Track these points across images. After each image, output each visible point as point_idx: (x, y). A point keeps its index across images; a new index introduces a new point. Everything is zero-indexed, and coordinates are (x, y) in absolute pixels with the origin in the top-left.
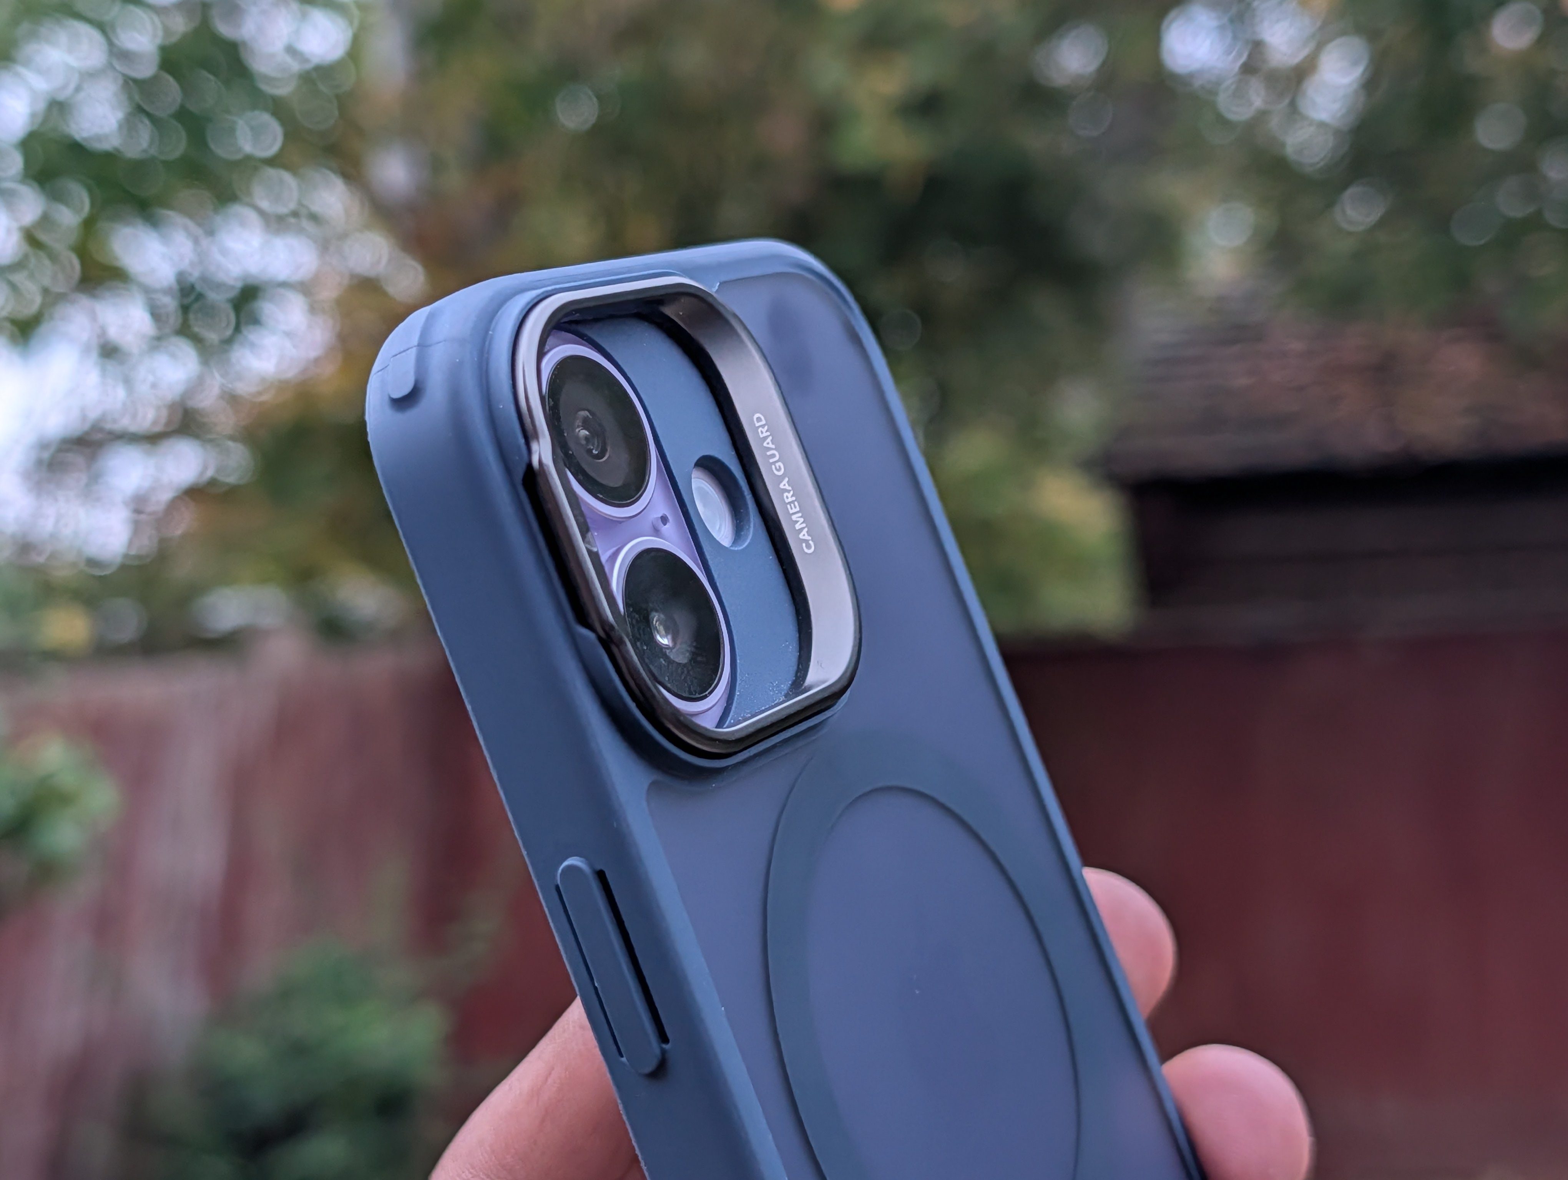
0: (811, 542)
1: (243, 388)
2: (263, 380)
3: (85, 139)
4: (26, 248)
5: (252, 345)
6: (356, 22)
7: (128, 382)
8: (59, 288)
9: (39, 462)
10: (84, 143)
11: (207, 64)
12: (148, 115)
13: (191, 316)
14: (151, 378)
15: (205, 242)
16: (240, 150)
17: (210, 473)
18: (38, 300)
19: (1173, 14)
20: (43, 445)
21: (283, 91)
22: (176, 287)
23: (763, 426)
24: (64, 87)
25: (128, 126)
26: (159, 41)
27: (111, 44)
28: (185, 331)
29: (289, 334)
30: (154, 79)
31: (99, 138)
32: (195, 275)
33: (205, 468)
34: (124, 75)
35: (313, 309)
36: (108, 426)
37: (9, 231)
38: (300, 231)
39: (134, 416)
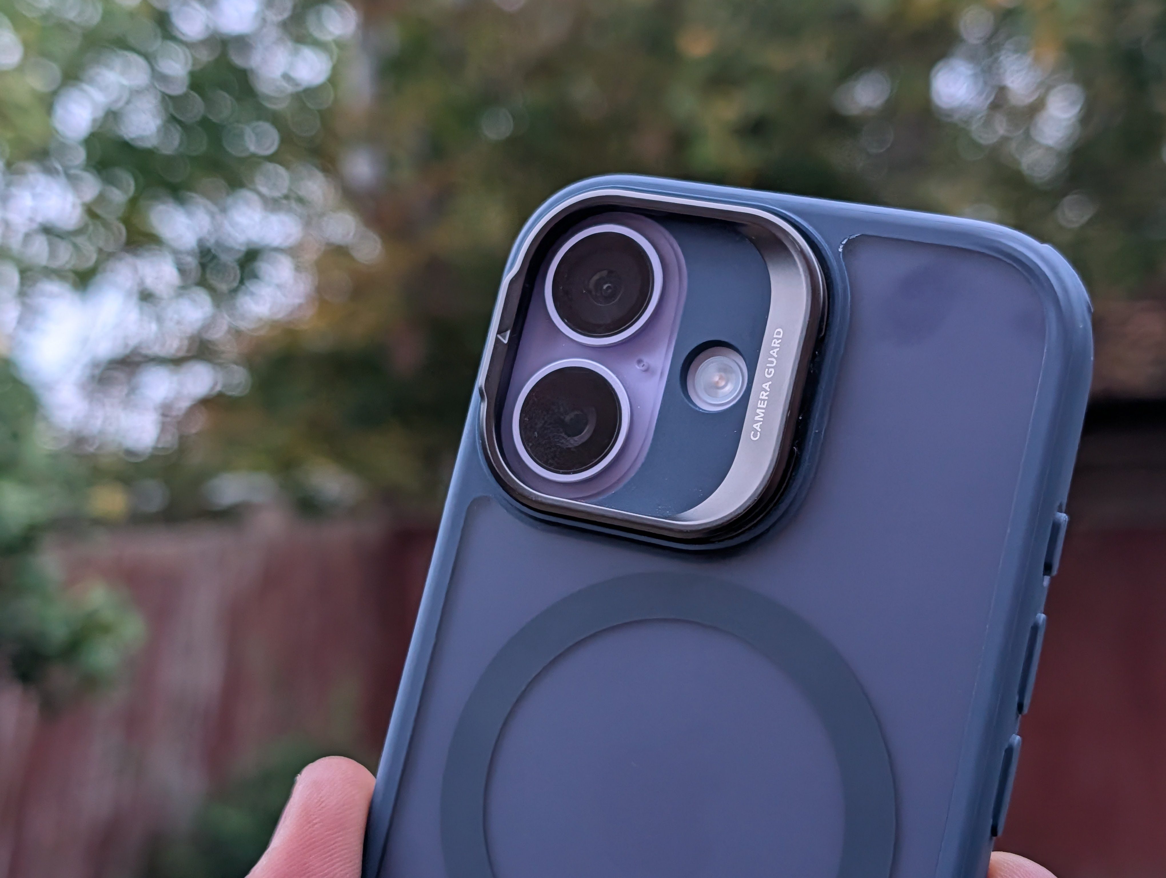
0: (759, 433)
1: (243, 325)
2: (260, 319)
3: (133, 139)
4: (87, 218)
5: (252, 294)
6: (335, 57)
7: (159, 320)
8: (110, 249)
9: (93, 377)
10: (130, 142)
11: (224, 86)
12: (180, 122)
13: (208, 271)
14: (176, 317)
15: (219, 217)
16: (248, 149)
17: (218, 388)
18: (94, 257)
19: (940, 64)
20: (95, 364)
21: (279, 107)
22: (197, 250)
23: (778, 339)
24: (116, 101)
25: (164, 131)
26: (189, 67)
27: (153, 69)
28: (203, 283)
29: (279, 286)
30: (185, 96)
31: (142, 138)
32: (211, 243)
33: (215, 384)
34: (161, 91)
35: (298, 268)
36: (145, 351)
37: (74, 206)
38: (289, 211)
39: (163, 345)
